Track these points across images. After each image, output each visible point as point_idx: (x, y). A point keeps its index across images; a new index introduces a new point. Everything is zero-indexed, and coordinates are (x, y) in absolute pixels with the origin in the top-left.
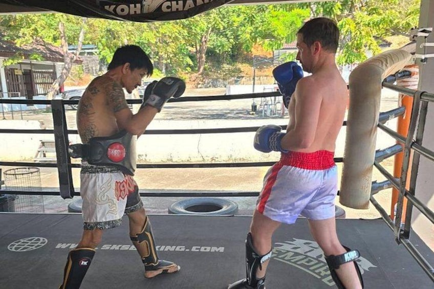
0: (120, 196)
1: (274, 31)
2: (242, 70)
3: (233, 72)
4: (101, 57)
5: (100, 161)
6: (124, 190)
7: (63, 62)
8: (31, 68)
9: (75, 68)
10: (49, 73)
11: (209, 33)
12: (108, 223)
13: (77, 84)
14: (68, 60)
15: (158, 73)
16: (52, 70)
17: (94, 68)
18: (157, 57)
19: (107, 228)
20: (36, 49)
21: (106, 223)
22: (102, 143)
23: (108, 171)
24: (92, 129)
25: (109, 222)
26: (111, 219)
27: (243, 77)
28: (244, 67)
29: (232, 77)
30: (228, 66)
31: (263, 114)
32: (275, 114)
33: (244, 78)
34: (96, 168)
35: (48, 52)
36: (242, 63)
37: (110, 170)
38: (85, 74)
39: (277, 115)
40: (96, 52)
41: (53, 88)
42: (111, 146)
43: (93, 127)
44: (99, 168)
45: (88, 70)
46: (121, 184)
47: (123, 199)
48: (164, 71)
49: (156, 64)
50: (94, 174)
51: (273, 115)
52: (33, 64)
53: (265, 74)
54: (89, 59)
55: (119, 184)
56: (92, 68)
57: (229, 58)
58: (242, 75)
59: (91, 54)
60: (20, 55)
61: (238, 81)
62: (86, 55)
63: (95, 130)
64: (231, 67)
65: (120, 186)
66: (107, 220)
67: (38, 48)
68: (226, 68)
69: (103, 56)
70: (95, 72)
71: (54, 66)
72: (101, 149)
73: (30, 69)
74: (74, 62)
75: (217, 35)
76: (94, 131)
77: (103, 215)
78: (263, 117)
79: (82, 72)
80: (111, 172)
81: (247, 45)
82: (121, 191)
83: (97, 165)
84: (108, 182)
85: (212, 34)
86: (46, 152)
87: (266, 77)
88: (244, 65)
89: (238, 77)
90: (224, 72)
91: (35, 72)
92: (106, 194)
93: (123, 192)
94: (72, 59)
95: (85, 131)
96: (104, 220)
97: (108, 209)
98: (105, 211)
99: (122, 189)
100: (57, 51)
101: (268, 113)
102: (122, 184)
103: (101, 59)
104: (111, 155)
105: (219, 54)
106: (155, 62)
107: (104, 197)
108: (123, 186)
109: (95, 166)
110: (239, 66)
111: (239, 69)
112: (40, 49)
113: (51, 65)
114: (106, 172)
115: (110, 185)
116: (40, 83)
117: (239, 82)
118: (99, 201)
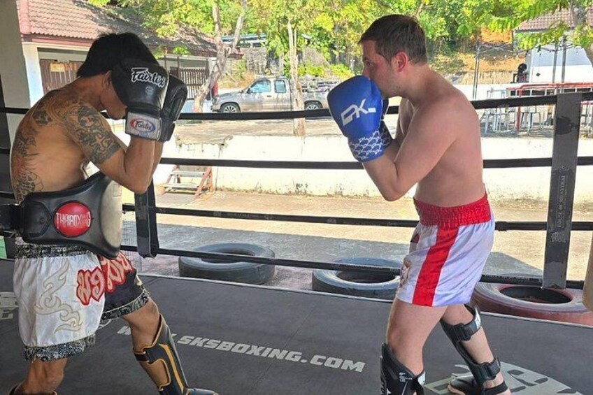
0: (91, 296)
1: (517, 5)
2: (465, 62)
3: (451, 65)
4: (270, 49)
5: (41, 237)
6: (99, 285)
7: (215, 56)
8: (178, 64)
9: (232, 65)
10: (201, 71)
11: (420, 11)
12: (59, 348)
13: (236, 85)
14: (221, 53)
15: (344, 70)
16: (204, 68)
17: (260, 64)
18: (344, 48)
19: (56, 357)
20: (185, 40)
21: (54, 348)
22: (45, 202)
23: (62, 253)
24: (30, 179)
25: (60, 346)
26: (65, 341)
27: (465, 73)
28: (468, 59)
29: (450, 73)
30: (444, 57)
31: (486, 127)
32: (506, 129)
33: (467, 75)
34: (37, 249)
35: (200, 44)
36: (466, 53)
37: (64, 249)
38: (248, 72)
39: (508, 131)
40: (264, 43)
41: (202, 91)
42: (62, 208)
43: (33, 177)
44: (44, 248)
45: (253, 67)
46: (91, 273)
47: (98, 300)
48: (352, 66)
49: (342, 56)
50: (33, 260)
51: (502, 130)
52: (183, 61)
53: (500, 68)
54: (255, 53)
55: (88, 274)
56: (257, 63)
57: (446, 46)
58: (465, 70)
59: (259, 45)
60: (163, 48)
61: (457, 79)
62: (251, 47)
63: (36, 182)
64: (448, 59)
65: (89, 279)
66: (57, 344)
67: (187, 39)
68: (442, 61)
69: (272, 48)
70: (260, 69)
71: (207, 62)
72: (42, 214)
73: (177, 66)
74: (229, 57)
75: (431, 13)
76: (33, 184)
77: (49, 333)
78: (486, 133)
79: (245, 69)
80: (67, 253)
81: (465, 26)
82: (92, 286)
83: (39, 242)
84: (60, 273)
85: (423, 12)
86: (181, 176)
87: (501, 73)
88: (468, 55)
89: (459, 74)
90: (438, 66)
91: (182, 70)
92: (54, 295)
93: (97, 287)
94: (226, 52)
95: (18, 183)
96: (51, 343)
97: (59, 323)
98: (53, 325)
99: (94, 282)
100: (212, 42)
101: (494, 127)
102: (93, 276)
103: (270, 52)
104: (61, 226)
105: (432, 41)
106: (340, 53)
107: (50, 300)
108: (97, 278)
109: (35, 246)
110: (461, 57)
111: (461, 62)
112: (189, 41)
113: (203, 61)
114: (56, 254)
115: (65, 278)
116: (191, 85)
117: (457, 81)
118: (42, 309)
